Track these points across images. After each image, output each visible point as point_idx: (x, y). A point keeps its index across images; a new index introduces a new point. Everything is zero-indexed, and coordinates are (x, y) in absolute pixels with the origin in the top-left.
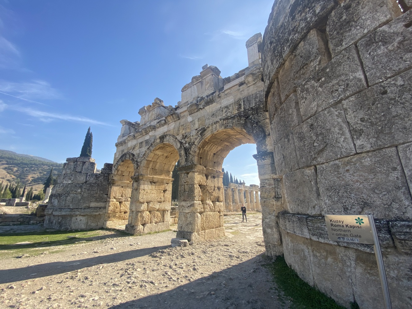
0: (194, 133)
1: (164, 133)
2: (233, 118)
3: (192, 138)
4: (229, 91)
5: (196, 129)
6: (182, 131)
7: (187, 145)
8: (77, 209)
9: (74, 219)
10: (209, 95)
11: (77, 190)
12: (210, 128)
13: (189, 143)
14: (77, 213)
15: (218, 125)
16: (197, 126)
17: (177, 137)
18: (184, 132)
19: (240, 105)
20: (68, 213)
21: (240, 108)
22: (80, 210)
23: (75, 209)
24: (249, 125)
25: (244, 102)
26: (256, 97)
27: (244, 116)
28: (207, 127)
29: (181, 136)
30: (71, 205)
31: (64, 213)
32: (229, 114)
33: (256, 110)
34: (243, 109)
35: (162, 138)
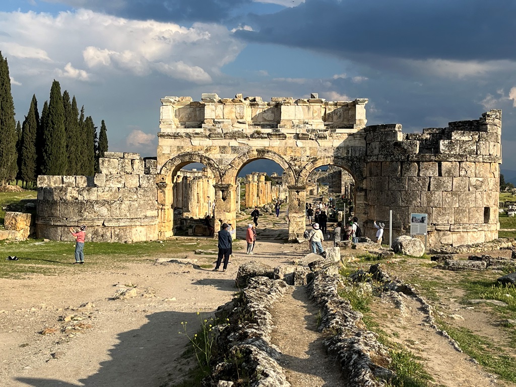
0: (305, 159)
1: (265, 147)
2: (343, 159)
3: (302, 162)
4: (340, 134)
5: (308, 156)
6: (290, 152)
7: (297, 167)
8: (136, 218)
9: (134, 230)
10: (322, 131)
11: (132, 196)
12: (322, 160)
13: (299, 167)
14: (138, 223)
15: (329, 159)
16: (308, 154)
17: (284, 157)
18: (292, 154)
19: (348, 151)
20: (127, 224)
21: (348, 153)
22: (139, 220)
23: (134, 219)
24: (354, 168)
25: (351, 150)
26: (360, 151)
27: (351, 160)
28: (319, 157)
29: (289, 157)
30: (128, 214)
31: (122, 224)
32: (339, 154)
33: (359, 159)
34: (350, 155)
35: (261, 152)
